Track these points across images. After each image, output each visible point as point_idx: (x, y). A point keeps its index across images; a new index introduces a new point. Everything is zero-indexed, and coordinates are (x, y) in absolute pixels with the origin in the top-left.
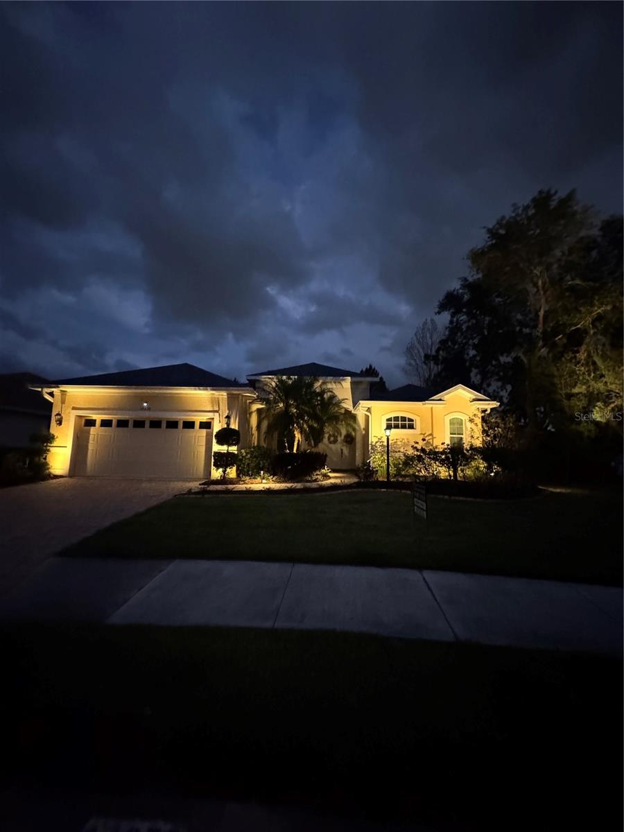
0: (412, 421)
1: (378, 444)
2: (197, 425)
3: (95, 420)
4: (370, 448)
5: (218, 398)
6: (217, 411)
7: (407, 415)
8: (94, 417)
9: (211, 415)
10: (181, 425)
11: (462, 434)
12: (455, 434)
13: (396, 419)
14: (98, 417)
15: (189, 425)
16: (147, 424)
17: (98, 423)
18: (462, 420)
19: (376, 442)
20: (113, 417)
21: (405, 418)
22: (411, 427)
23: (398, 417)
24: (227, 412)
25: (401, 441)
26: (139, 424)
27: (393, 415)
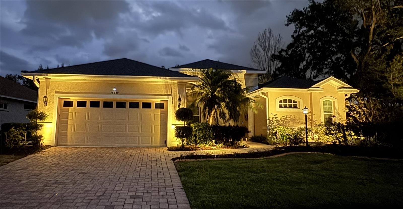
0: (296, 102)
1: (274, 119)
2: (153, 106)
3: (72, 102)
4: (268, 122)
5: (171, 85)
6: (170, 95)
7: (293, 99)
8: (71, 99)
9: (165, 98)
10: (141, 105)
11: (332, 112)
12: (327, 112)
13: (285, 101)
14: (75, 99)
15: (147, 105)
16: (115, 105)
17: (75, 104)
18: (331, 102)
19: (273, 118)
20: (88, 99)
21: (291, 100)
22: (296, 107)
23: (286, 100)
24: (178, 95)
25: (290, 117)
26: (108, 104)
27: (283, 98)
